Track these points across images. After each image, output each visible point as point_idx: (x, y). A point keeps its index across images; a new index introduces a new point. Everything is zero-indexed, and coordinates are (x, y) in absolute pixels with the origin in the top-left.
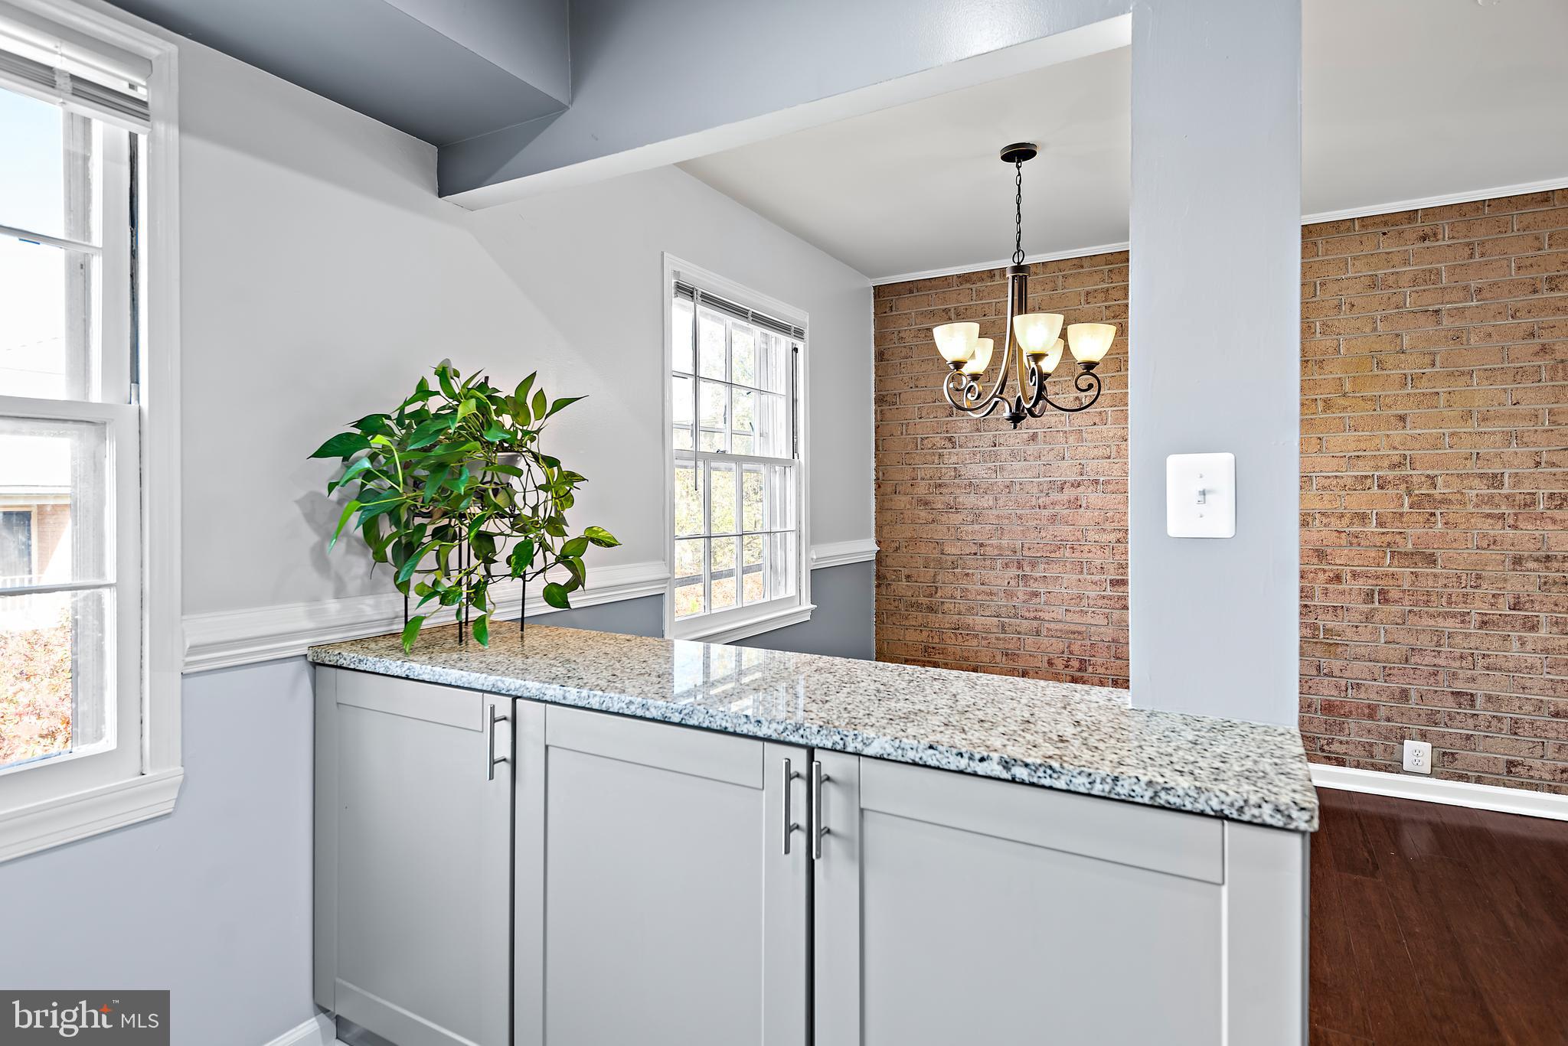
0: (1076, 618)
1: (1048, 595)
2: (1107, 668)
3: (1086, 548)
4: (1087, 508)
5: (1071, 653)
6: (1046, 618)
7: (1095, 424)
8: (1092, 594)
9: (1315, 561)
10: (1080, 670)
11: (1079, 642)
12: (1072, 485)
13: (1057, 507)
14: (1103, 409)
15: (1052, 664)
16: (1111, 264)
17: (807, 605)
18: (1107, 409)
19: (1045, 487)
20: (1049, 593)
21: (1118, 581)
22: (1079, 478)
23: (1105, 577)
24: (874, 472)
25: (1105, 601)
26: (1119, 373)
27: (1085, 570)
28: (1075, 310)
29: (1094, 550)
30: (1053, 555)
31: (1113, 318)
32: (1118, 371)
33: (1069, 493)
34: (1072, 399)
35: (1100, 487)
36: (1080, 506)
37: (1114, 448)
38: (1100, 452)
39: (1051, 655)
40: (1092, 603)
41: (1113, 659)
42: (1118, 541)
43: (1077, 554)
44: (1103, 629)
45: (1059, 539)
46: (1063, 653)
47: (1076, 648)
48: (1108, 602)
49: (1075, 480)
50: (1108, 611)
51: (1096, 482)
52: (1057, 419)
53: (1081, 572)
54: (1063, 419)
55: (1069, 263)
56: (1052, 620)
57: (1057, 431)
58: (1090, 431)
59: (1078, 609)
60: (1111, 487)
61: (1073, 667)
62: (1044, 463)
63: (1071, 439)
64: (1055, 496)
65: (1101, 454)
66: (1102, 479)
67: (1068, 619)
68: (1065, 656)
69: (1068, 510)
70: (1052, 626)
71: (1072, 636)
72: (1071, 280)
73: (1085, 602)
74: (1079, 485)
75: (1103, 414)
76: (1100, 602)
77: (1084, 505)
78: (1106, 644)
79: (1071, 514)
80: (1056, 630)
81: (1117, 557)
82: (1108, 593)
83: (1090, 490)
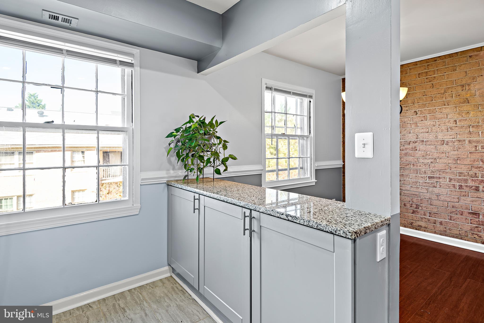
0: (415, 190)
1: (404, 181)
2: (427, 208)
3: (419, 165)
4: (419, 150)
5: (413, 202)
6: (403, 189)
7: (422, 120)
8: (421, 181)
10: (416, 208)
11: (416, 198)
12: (413, 142)
13: (407, 150)
14: (425, 115)
15: (405, 205)
16: (428, 63)
17: (314, 180)
18: (427, 115)
19: (403, 143)
20: (404, 180)
21: (431, 177)
22: (416, 140)
23: (426, 175)
24: (342, 139)
25: (426, 184)
26: (432, 102)
27: (418, 173)
28: (414, 80)
29: (422, 166)
30: (406, 167)
31: (429, 82)
32: (431, 101)
33: (412, 145)
34: (413, 112)
35: (424, 143)
36: (417, 150)
37: (430, 129)
38: (424, 130)
39: (405, 202)
40: (421, 184)
41: (429, 205)
42: (432, 163)
43: (415, 167)
44: (425, 194)
45: (408, 161)
46: (410, 201)
47: (415, 200)
48: (427, 184)
49: (414, 141)
50: (427, 187)
51: (423, 141)
52: (407, 119)
53: (417, 173)
54: (410, 119)
55: (412, 64)
56: (405, 190)
57: (407, 123)
58: (420, 123)
59: (415, 186)
60: (428, 143)
61: (413, 207)
62: (402, 135)
63: (413, 126)
64: (407, 146)
65: (425, 131)
66: (425, 140)
67: (412, 190)
68: (411, 203)
69: (412, 151)
70: (406, 192)
71: (413, 196)
72: (412, 70)
73: (418, 184)
74: (416, 142)
75: (426, 117)
76: (424, 184)
77: (418, 149)
78: (427, 199)
79: (413, 153)
80: (407, 193)
81: (431, 168)
82: (428, 181)
83: (420, 144)
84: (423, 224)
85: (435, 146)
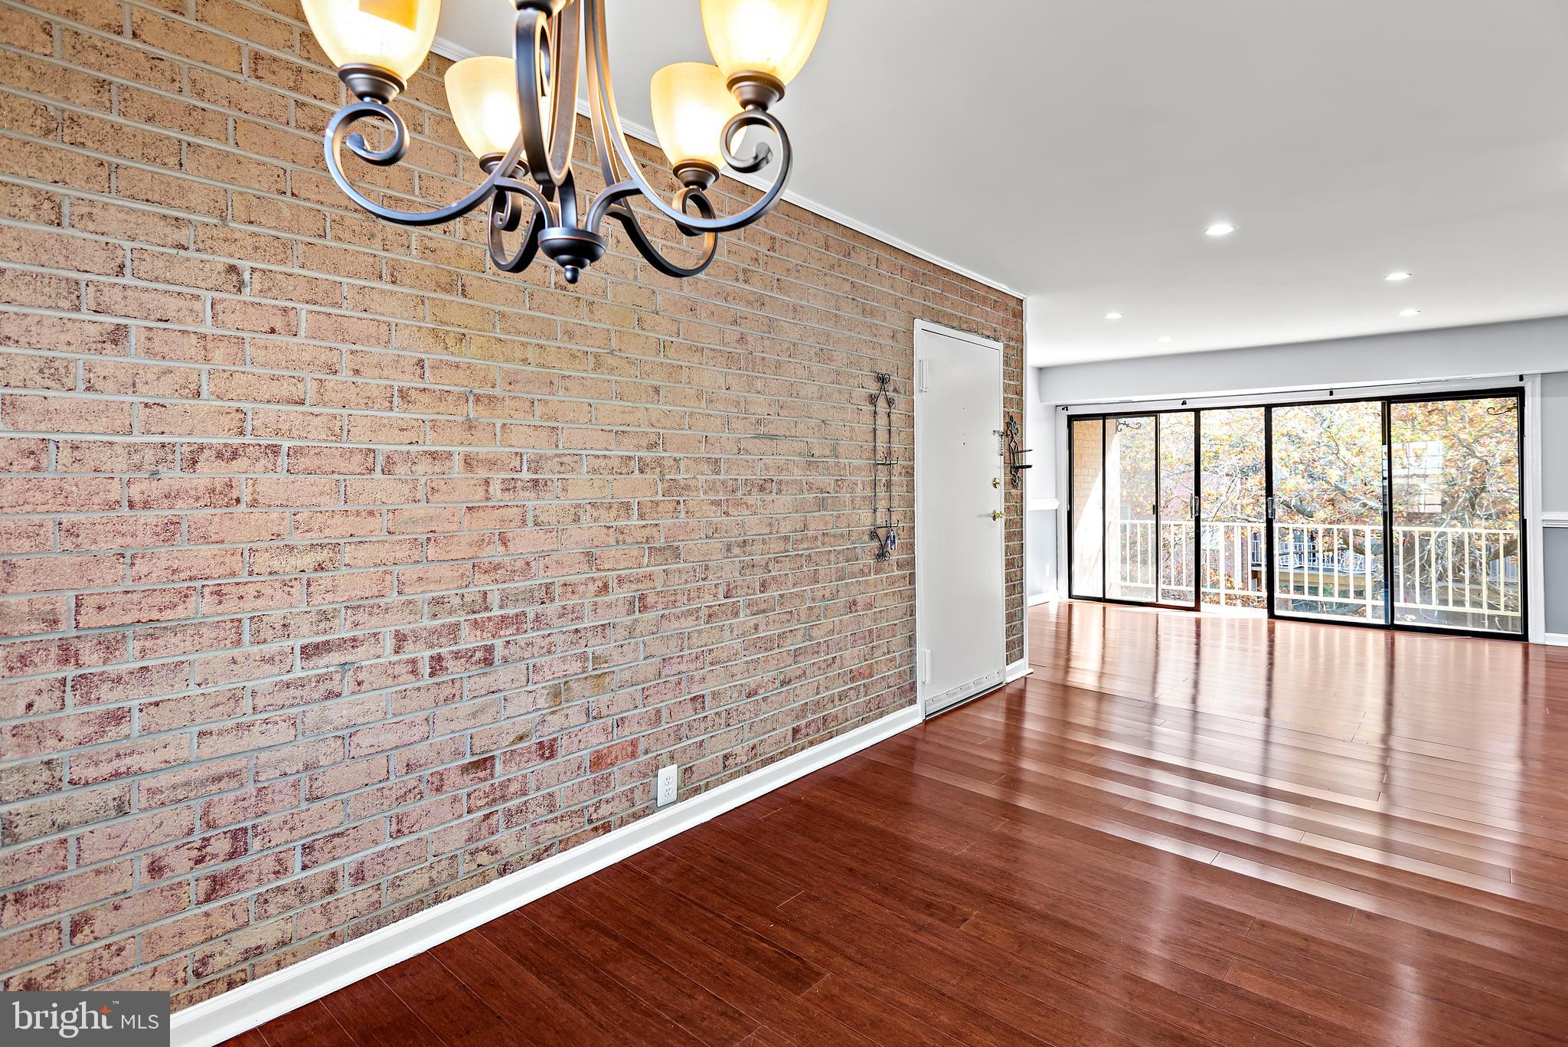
0: (228, 744)
1: (153, 710)
2: (292, 829)
3: (251, 590)
4: (254, 504)
5: (210, 826)
6: (148, 767)
7: (273, 331)
8: (264, 684)
9: (586, 567)
10: (231, 855)
11: (232, 796)
12: (219, 456)
13: (180, 503)
14: (290, 304)
15: (161, 869)
18: (298, 306)
19: (149, 456)
20: (157, 704)
21: (317, 646)
22: (236, 441)
23: (291, 643)
25: (292, 691)
26: (323, 241)
27: (246, 637)
29: (267, 591)
30: (168, 614)
31: (312, 129)
32: (320, 236)
33: (209, 472)
34: (221, 268)
35: (283, 461)
36: (238, 501)
37: (311, 387)
38: (285, 389)
39: (157, 851)
40: (261, 702)
41: (304, 805)
42: (320, 567)
43: (230, 605)
44: (286, 751)
45: (183, 575)
46: (191, 831)
47: (222, 813)
48: (298, 693)
49: (226, 445)
50: (294, 710)
51: (275, 450)
52: (182, 303)
53: (238, 642)
54: (197, 306)
56: (163, 766)
57: (183, 332)
58: (262, 343)
59: (230, 723)
60: (305, 462)
61: (214, 856)
62: (146, 400)
63: (219, 355)
64: (173, 477)
65: (285, 394)
66: (286, 444)
67: (205, 752)
68: (196, 838)
69: (210, 511)
70: (164, 780)
71: (214, 788)
73: (247, 704)
74: (235, 455)
75: (292, 313)
76: (280, 698)
77: (246, 498)
78: (292, 778)
79: (217, 519)
80: (174, 787)
81: (317, 600)
82: (298, 673)
83: (260, 466)
84: (265, 933)
85: (336, 476)
